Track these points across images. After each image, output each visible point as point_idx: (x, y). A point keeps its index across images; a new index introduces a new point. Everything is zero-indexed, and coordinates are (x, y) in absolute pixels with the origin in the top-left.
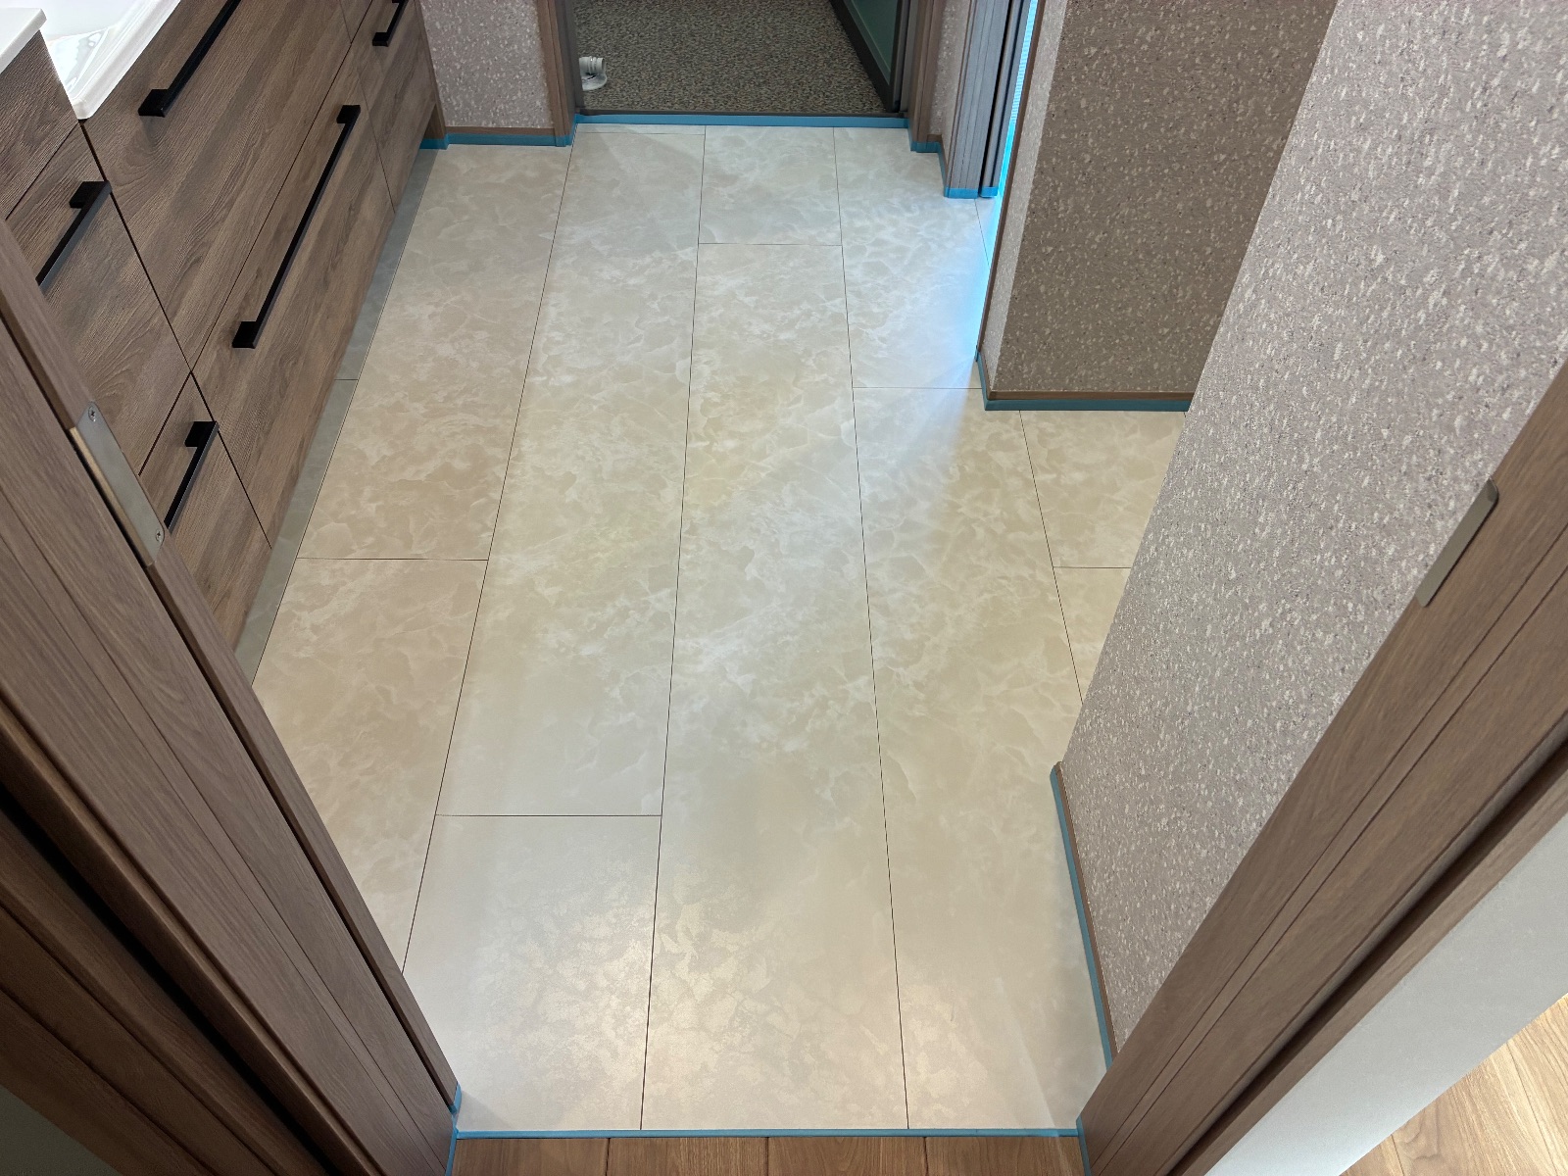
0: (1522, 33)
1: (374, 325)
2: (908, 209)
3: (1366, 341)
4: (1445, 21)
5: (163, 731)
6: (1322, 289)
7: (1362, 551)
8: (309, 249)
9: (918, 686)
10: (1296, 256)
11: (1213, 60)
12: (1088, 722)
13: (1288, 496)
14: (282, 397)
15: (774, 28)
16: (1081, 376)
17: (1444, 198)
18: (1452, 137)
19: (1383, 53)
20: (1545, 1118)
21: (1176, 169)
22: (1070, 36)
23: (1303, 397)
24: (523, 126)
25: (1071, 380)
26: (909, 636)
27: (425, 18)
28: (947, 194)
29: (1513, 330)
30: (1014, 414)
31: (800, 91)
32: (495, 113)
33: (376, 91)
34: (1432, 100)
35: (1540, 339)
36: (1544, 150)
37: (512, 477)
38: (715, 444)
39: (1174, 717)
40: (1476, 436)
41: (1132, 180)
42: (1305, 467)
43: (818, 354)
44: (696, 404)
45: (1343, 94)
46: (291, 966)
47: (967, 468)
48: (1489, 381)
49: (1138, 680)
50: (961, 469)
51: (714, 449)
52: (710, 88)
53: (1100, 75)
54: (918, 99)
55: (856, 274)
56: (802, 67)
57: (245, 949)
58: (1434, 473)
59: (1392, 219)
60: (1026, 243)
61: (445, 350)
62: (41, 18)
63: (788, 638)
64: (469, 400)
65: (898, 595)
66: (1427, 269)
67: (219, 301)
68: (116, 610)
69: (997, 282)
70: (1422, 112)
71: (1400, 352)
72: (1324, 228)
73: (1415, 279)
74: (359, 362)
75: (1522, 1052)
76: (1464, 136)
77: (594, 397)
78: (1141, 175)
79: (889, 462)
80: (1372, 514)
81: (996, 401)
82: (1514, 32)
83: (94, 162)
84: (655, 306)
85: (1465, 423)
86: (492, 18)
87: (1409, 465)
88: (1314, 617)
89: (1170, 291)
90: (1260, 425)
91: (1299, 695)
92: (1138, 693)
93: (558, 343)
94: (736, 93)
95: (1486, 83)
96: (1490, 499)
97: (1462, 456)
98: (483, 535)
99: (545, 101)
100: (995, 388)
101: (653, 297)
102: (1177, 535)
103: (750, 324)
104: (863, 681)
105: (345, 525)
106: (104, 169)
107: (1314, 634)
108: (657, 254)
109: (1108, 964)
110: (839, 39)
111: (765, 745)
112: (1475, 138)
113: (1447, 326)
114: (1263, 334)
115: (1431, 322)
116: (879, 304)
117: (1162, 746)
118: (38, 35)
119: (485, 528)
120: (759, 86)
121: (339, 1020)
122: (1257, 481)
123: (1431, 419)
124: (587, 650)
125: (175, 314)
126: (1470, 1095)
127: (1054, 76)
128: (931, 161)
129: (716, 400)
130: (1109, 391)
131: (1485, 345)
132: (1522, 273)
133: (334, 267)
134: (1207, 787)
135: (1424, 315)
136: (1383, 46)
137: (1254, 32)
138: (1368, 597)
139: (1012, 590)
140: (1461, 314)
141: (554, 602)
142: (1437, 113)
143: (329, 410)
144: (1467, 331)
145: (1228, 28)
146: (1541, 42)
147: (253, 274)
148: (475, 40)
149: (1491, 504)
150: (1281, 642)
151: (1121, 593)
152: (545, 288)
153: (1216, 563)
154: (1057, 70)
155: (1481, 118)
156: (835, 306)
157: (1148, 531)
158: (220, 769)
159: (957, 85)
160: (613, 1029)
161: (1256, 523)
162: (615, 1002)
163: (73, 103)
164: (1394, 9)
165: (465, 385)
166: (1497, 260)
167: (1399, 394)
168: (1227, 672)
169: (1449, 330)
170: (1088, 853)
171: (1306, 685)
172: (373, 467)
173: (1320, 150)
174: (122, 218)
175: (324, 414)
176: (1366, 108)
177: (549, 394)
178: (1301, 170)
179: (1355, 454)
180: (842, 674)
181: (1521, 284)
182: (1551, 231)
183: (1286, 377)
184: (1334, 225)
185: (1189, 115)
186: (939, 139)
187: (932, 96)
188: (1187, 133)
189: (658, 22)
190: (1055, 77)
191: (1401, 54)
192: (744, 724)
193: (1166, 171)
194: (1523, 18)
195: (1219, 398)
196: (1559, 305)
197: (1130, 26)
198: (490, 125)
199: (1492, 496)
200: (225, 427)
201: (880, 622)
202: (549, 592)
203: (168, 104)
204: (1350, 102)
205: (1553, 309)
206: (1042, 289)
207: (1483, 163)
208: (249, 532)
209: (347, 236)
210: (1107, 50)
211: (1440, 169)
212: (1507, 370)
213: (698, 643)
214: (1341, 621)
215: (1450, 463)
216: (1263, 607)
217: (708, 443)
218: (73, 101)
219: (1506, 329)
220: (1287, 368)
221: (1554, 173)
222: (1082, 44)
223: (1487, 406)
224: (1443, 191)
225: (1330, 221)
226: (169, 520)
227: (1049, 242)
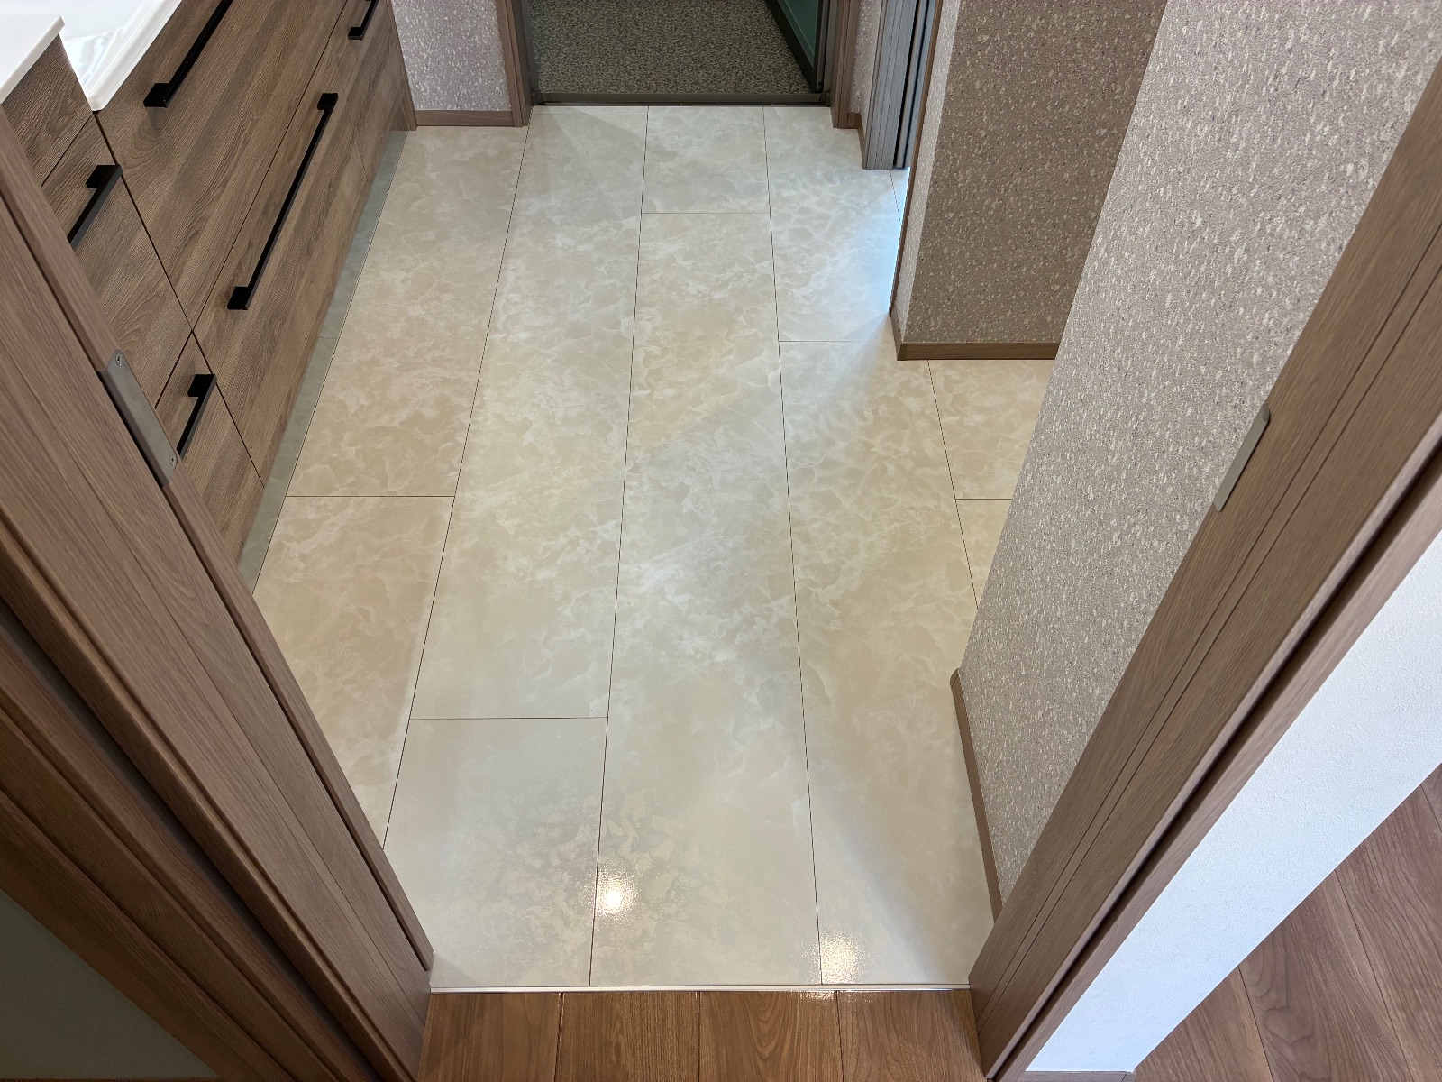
0: (1303, 29)
1: (352, 290)
2: (831, 180)
3: (1189, 292)
4: (1247, 18)
5: (178, 622)
6: (1157, 248)
7: (1186, 471)
8: (294, 222)
9: (835, 604)
10: (1137, 219)
11: (1092, 45)
12: (980, 632)
13: (1132, 427)
14: (271, 354)
15: (711, 17)
16: (982, 329)
17: (1246, 169)
18: (1251, 118)
19: (1201, 45)
20: (1383, 975)
21: (1062, 142)
22: (965, 25)
23: (1143, 341)
24: (484, 109)
25: (974, 332)
26: (826, 561)
27: (395, 13)
28: (866, 166)
29: (1294, 279)
30: (923, 364)
31: (733, 75)
32: (459, 98)
33: (352, 80)
34: (1237, 86)
35: (1314, 287)
36: (1319, 128)
37: (476, 423)
38: (656, 392)
39: (1047, 622)
40: (1268, 370)
41: (1023, 153)
42: (1144, 400)
43: (747, 312)
44: (639, 358)
45: (1172, 81)
46: (285, 827)
47: (880, 412)
48: (1278, 323)
49: (1019, 593)
50: (875, 412)
51: (654, 397)
52: (653, 72)
53: (992, 60)
54: (839, 80)
55: (783, 240)
56: (736, 52)
57: (247, 808)
58: (1238, 402)
59: (1207, 188)
60: (930, 210)
61: (416, 311)
62: (60, 24)
63: (720, 563)
64: (437, 355)
65: (817, 525)
66: (1233, 229)
67: (216, 268)
68: (139, 519)
69: (907, 245)
70: (1230, 97)
71: (1213, 301)
72: (1157, 195)
73: (1224, 238)
74: (340, 323)
75: (1363, 918)
76: (1261, 116)
77: (548, 352)
78: (1031, 148)
79: (810, 407)
80: (1194, 439)
81: (905, 353)
82: (1297, 28)
83: (106, 148)
84: (602, 269)
85: (1260, 359)
86: (455, 12)
87: (1220, 397)
88: (1152, 529)
89: (1060, 252)
90: (1111, 366)
91: (1141, 597)
92: (1019, 603)
93: (517, 303)
94: (676, 76)
95: (1277, 71)
96: (1265, 420)
97: (1258, 387)
98: (450, 475)
99: (503, 86)
100: (905, 339)
101: (601, 261)
102: (1049, 464)
103: (687, 285)
104: (786, 599)
105: (328, 466)
106: (115, 153)
107: (1151, 544)
108: (605, 223)
109: (997, 842)
110: (768, 25)
111: (699, 656)
112: (1268, 118)
113: (1247, 278)
114: (1113, 287)
115: (1235, 276)
116: (803, 266)
117: (1038, 648)
118: (58, 39)
119: (452, 469)
120: (697, 70)
121: (327, 878)
122: (1109, 414)
123: (1235, 356)
124: (542, 575)
125: (178, 280)
126: (1315, 955)
127: (951, 61)
128: (850, 138)
129: (655, 353)
130: (1008, 342)
131: (1275, 294)
132: (1302, 232)
133: (316, 238)
134: (1073, 680)
135: (1231, 269)
136: (1202, 39)
137: (1127, 20)
138: (1191, 509)
139: (918, 519)
140: (1257, 268)
141: (513, 533)
142: (1240, 97)
143: (314, 364)
144: (1261, 281)
145: (1105, 16)
146: (1316, 37)
147: (245, 245)
148: (440, 33)
149: (1265, 423)
150: (1127, 551)
151: (1005, 517)
152: (505, 255)
153: (1079, 486)
154: (954, 56)
155: (1273, 101)
156: (763, 268)
157: (1026, 462)
158: (225, 658)
159: (872, 68)
160: (565, 900)
161: (1108, 451)
162: (566, 877)
163: (87, 97)
164: (1210, 8)
165: (432, 342)
166: (1283, 221)
167: (1213, 336)
168: (1087, 581)
169: (1249, 282)
170: (980, 747)
171: (1146, 587)
172: (353, 415)
173: (1155, 128)
174: (131, 197)
175: (309, 370)
176: (1188, 92)
177: (508, 349)
178: (1141, 145)
179: (1181, 388)
180: (768, 595)
181: (1301, 242)
182: (1323, 195)
183: (1130, 324)
184: (1165, 193)
185: (1072, 94)
186: (858, 117)
187: (851, 79)
188: (1071, 110)
189: (605, 12)
190: (952, 63)
191: (1215, 46)
192: (681, 638)
193: (1053, 144)
194: (1303, 17)
195: (1080, 343)
196: (1328, 258)
197: (1017, 15)
198: (455, 109)
199: (1268, 417)
200: (222, 379)
201: (801, 548)
202: (509, 525)
203: (169, 97)
204: (1177, 87)
205: (1323, 261)
206: (945, 251)
207: (1274, 139)
208: (244, 473)
209: (327, 210)
210: (998, 37)
211: (1243, 144)
212: (1290, 314)
213: (640, 568)
214: (1171, 530)
215: (1250, 393)
216: (1113, 522)
217: (649, 391)
218: (88, 95)
219: (1290, 279)
220: (1131, 315)
221: (1326, 147)
222: (975, 32)
223: (1276, 344)
224: (1245, 163)
225: (1162, 189)
226: (181, 447)
227: (950, 209)
